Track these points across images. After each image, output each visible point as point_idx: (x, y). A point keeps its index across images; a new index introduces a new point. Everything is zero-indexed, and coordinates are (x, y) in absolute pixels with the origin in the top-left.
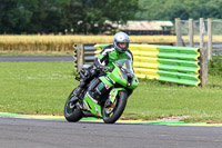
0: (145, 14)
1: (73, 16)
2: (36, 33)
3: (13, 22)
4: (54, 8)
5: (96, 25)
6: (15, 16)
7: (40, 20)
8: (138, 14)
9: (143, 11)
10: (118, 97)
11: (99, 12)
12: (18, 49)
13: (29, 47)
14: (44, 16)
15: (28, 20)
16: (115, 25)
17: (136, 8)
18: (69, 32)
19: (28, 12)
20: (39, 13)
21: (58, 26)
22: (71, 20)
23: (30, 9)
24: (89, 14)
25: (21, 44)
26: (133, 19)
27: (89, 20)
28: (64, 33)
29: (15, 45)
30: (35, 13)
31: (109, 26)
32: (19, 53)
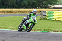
0: (59, 3)
1: (39, 3)
2: (29, 8)
3: (23, 5)
4: (34, 1)
5: (46, 6)
6: (23, 3)
7: (30, 5)
8: (57, 3)
9: (59, 2)
10: (31, 25)
11: (46, 2)
12: (24, 12)
13: (27, 12)
14: (31, 3)
15: (27, 5)
16: (51, 6)
17: (57, 1)
18: (38, 8)
19: (27, 2)
20: (30, 3)
21: (35, 6)
22: (39, 4)
23: (27, 1)
24: (44, 3)
25: (25, 11)
26: (56, 4)
27: (44, 4)
28: (37, 8)
29: (23, 11)
30: (29, 3)
31: (50, 6)
32: (25, 14)
